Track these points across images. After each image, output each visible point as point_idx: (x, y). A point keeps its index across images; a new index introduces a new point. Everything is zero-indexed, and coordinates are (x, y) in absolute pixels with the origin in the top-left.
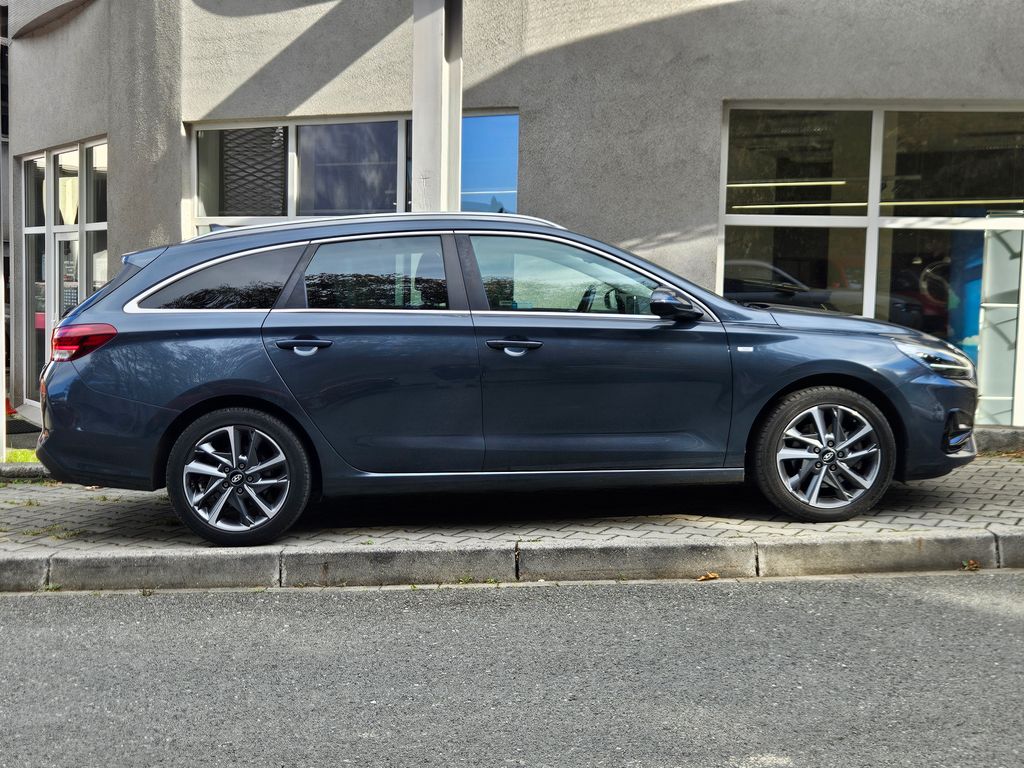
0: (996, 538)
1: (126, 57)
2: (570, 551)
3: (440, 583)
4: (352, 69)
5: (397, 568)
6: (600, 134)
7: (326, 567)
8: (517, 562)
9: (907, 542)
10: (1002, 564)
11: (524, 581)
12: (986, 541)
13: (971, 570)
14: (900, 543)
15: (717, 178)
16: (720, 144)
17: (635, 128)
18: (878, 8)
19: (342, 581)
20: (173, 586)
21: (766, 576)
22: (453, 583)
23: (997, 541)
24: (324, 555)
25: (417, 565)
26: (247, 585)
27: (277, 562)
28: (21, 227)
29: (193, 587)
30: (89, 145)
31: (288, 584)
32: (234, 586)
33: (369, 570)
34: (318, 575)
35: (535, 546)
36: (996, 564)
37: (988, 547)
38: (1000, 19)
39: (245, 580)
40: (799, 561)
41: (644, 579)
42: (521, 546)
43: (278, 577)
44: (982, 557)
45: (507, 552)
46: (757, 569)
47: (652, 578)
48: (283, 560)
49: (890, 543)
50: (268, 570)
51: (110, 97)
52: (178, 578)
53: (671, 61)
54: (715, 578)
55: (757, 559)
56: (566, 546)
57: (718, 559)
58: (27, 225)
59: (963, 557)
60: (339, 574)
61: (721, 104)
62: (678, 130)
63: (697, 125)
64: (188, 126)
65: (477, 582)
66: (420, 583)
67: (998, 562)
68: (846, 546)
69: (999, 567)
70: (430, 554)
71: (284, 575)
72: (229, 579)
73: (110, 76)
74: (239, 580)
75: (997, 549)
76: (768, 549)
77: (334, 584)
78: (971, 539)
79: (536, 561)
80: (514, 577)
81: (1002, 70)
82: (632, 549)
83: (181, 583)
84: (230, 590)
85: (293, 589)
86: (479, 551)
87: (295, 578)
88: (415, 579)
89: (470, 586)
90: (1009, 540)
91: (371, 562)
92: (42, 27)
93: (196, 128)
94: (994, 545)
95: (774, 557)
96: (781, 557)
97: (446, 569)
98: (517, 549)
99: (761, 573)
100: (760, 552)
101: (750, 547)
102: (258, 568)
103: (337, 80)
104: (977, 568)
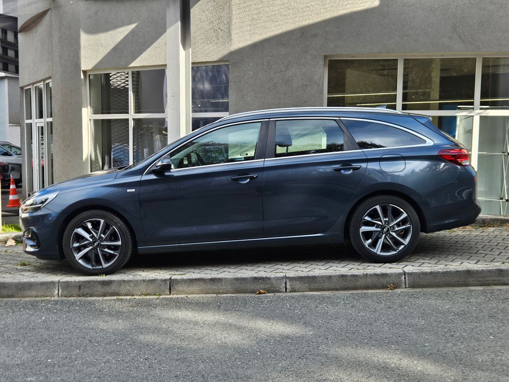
0: (405, 273)
1: (58, 40)
2: (196, 279)
3: (133, 295)
4: (155, 44)
5: (113, 288)
6: (267, 73)
7: (80, 288)
8: (170, 285)
9: (360, 275)
10: (407, 286)
11: (173, 294)
12: (399, 275)
13: (391, 289)
14: (357, 276)
15: (322, 93)
16: (323, 77)
17: (283, 70)
18: (399, 9)
19: (87, 294)
20: (8, 297)
21: (290, 292)
22: (140, 295)
23: (405, 275)
24: (79, 282)
25: (123, 287)
26: (42, 296)
27: (57, 285)
28: (24, 120)
29: (17, 297)
30: (47, 82)
31: (62, 296)
32: (37, 297)
33: (100, 289)
34: (76, 291)
35: (179, 277)
36: (404, 286)
37: (400, 278)
38: (458, 12)
39: (41, 294)
40: (306, 285)
41: (231, 293)
42: (172, 278)
43: (57, 292)
44: (397, 283)
45: (165, 281)
46: (286, 289)
47: (235, 293)
48: (60, 284)
49: (351, 275)
50: (53, 289)
51: (52, 59)
52: (10, 293)
53: (300, 37)
54: (264, 293)
55: (286, 283)
56: (194, 278)
57: (267, 284)
58: (27, 119)
59: (389, 283)
60: (86, 291)
61: (323, 57)
62: (303, 70)
63: (312, 68)
64: (85, 72)
65: (151, 295)
66: (124, 295)
67: (406, 285)
68: (330, 277)
69: (406, 288)
70: (129, 281)
71: (60, 291)
72: (34, 293)
73: (52, 49)
74: (39, 294)
75: (405, 279)
76: (291, 279)
77: (83, 296)
78: (392, 274)
79: (179, 285)
80: (168, 293)
81: (460, 38)
82: (225, 279)
83: (12, 295)
84: (34, 299)
85: (64, 298)
86: (152, 280)
87: (65, 293)
88: (121, 293)
89: (148, 297)
90: (410, 274)
91: (101, 285)
92: (28, 27)
93: (88, 73)
94: (403, 277)
95: (294, 283)
96: (298, 283)
97: (136, 289)
98: (170, 279)
99: (288, 290)
100: (288, 280)
101: (282, 278)
102: (48, 288)
103: (149, 49)
104: (395, 288)
